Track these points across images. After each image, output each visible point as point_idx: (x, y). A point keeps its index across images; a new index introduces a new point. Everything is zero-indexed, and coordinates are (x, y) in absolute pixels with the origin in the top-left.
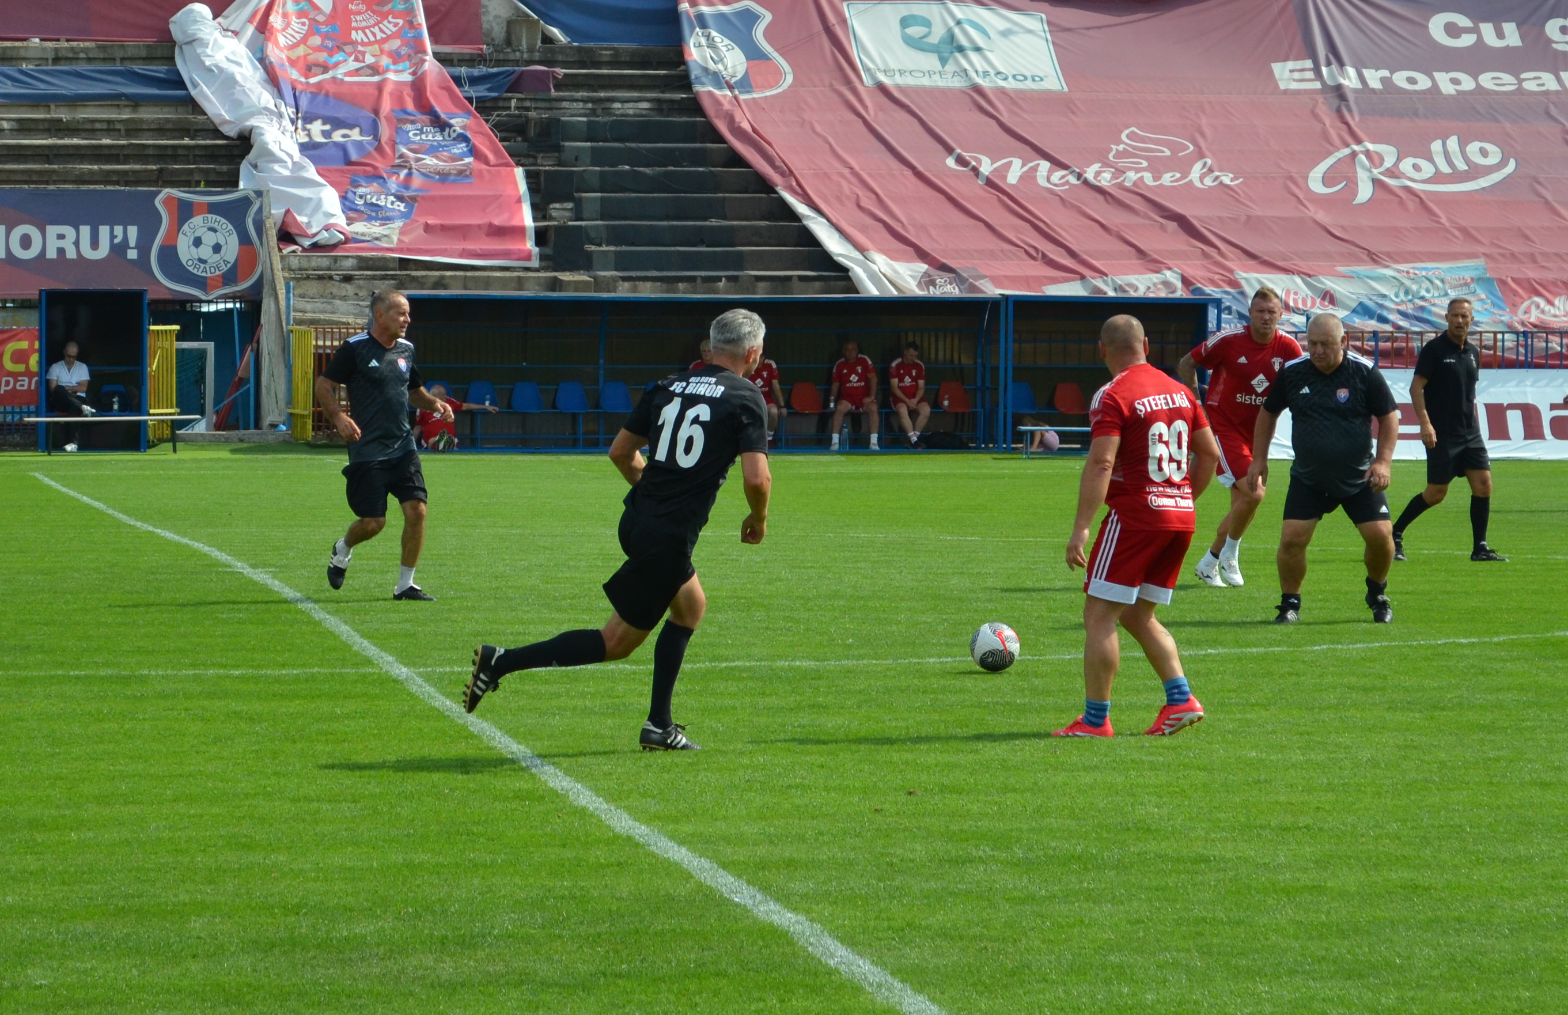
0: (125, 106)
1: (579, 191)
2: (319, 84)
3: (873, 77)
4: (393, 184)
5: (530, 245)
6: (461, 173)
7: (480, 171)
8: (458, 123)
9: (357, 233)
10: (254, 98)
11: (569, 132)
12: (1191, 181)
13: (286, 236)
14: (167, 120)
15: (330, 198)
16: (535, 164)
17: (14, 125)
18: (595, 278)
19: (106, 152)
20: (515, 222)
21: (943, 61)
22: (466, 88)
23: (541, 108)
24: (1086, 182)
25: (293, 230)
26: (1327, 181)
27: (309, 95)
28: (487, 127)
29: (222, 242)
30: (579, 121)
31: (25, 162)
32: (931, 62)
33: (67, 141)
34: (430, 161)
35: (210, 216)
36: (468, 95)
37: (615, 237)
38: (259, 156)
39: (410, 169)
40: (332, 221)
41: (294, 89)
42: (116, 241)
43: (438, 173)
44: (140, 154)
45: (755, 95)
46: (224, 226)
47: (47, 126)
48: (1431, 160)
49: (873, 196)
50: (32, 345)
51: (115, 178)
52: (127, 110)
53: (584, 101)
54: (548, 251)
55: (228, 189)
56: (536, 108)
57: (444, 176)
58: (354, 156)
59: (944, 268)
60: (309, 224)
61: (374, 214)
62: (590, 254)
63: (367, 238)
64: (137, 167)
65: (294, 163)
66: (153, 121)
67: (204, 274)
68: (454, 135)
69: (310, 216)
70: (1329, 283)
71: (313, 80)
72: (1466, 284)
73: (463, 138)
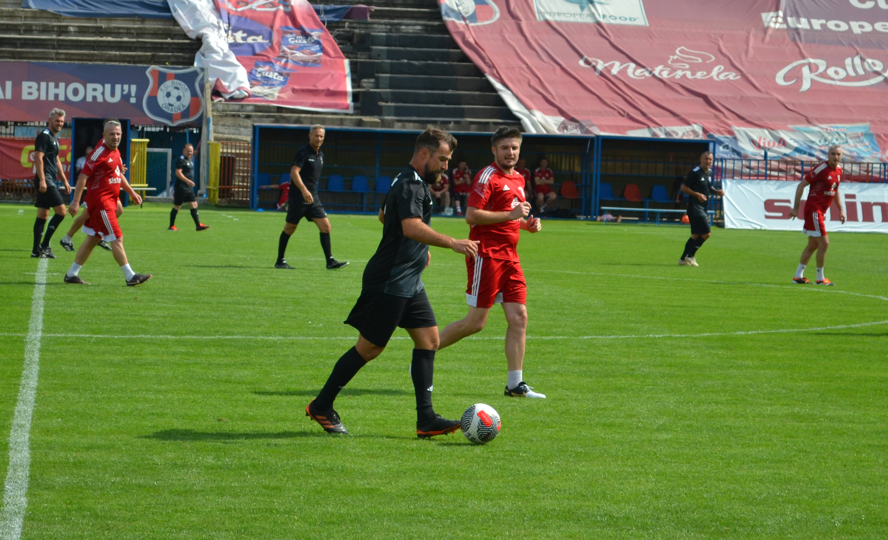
0: (138, 21)
1: (378, 72)
2: (243, 12)
3: (543, 16)
4: (277, 66)
5: (349, 100)
6: (315, 61)
7: (325, 61)
8: (315, 35)
9: (255, 92)
10: (206, 18)
11: (375, 41)
12: (712, 77)
13: (216, 93)
14: (159, 29)
15: (242, 73)
16: (356, 58)
17: (77, 29)
18: (382, 121)
19: (124, 45)
20: (340, 89)
21: (582, 8)
22: (322, 16)
23: (362, 28)
24: (654, 76)
25: (220, 90)
26: (786, 78)
27: (237, 17)
28: (331, 37)
29: (181, 95)
30: (382, 36)
31: (81, 49)
32: (575, 8)
33: (104, 39)
34: (299, 54)
35: (176, 81)
36: (323, 19)
37: (396, 98)
38: (205, 50)
39: (287, 58)
40: (242, 85)
41: (229, 14)
42: (125, 93)
43: (303, 61)
44: (143, 47)
45: (479, 24)
46: (183, 87)
47: (94, 30)
48: (844, 68)
49: (537, 80)
50: (68, 147)
51: (128, 59)
52: (139, 23)
53: (385, 24)
54: (358, 105)
55: (186, 66)
56: (359, 28)
57: (305, 63)
58: (258, 51)
59: (573, 120)
60: (229, 87)
61: (266, 82)
62: (381, 107)
63: (261, 95)
64: (140, 53)
65: (224, 54)
66: (151, 29)
67: (171, 112)
68: (313, 41)
69: (230, 82)
70: (783, 135)
71: (240, 9)
72: (858, 137)
73: (317, 43)
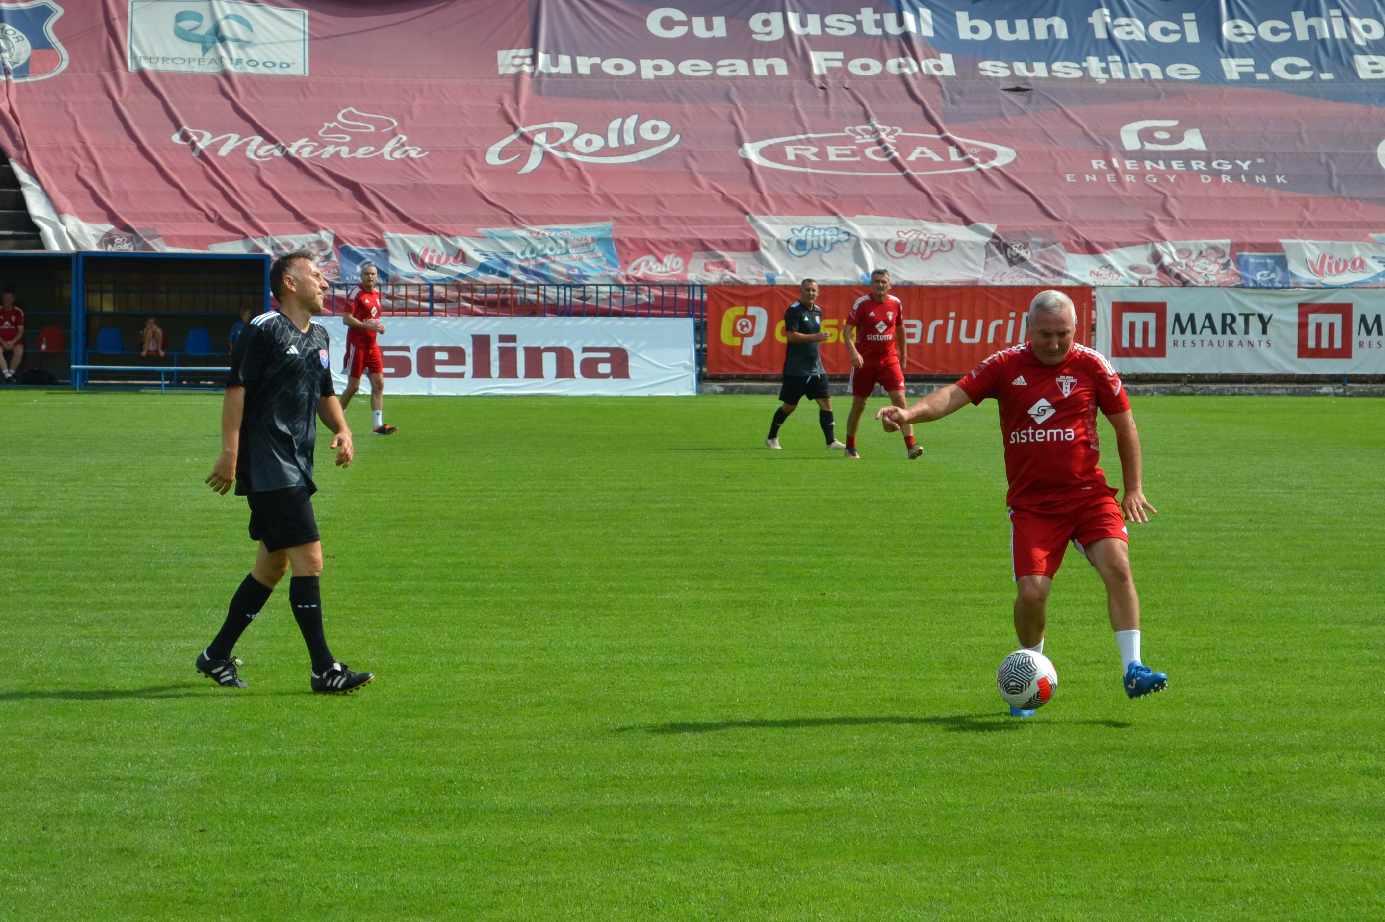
3: (137, 63)
12: (382, 154)
21: (205, 50)
24: (288, 156)
26: (502, 155)
32: (196, 50)
45: (28, 80)
48: (605, 137)
49: (93, 166)
70: (462, 243)
72: (587, 244)
